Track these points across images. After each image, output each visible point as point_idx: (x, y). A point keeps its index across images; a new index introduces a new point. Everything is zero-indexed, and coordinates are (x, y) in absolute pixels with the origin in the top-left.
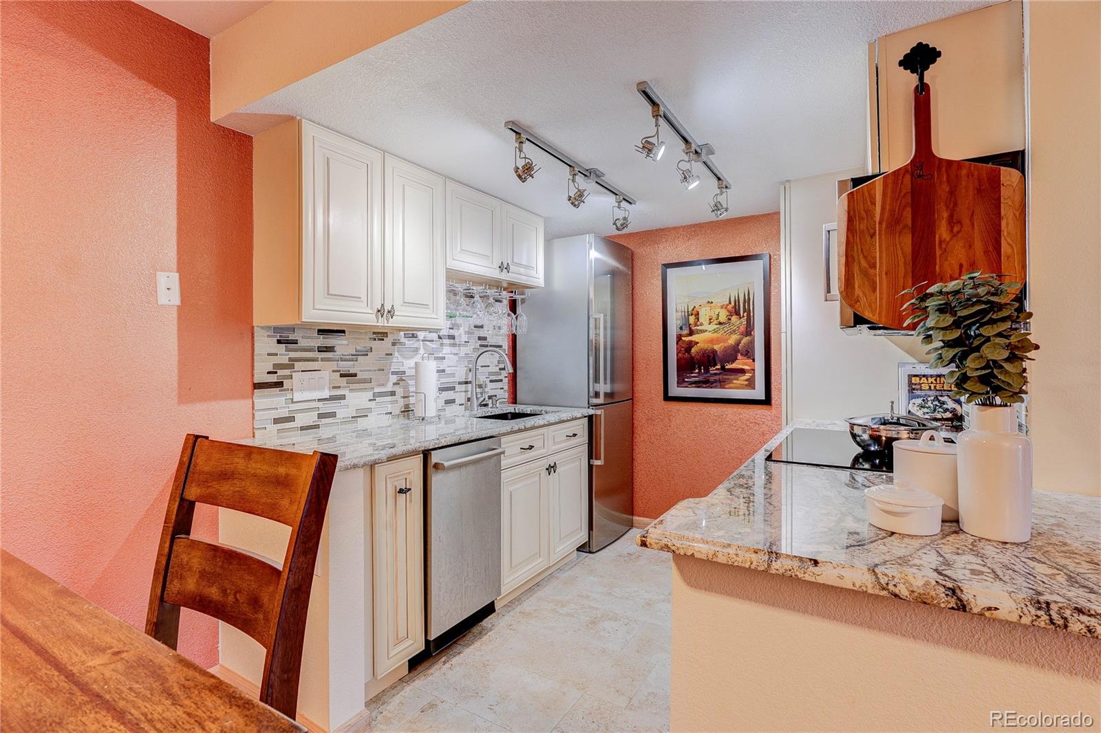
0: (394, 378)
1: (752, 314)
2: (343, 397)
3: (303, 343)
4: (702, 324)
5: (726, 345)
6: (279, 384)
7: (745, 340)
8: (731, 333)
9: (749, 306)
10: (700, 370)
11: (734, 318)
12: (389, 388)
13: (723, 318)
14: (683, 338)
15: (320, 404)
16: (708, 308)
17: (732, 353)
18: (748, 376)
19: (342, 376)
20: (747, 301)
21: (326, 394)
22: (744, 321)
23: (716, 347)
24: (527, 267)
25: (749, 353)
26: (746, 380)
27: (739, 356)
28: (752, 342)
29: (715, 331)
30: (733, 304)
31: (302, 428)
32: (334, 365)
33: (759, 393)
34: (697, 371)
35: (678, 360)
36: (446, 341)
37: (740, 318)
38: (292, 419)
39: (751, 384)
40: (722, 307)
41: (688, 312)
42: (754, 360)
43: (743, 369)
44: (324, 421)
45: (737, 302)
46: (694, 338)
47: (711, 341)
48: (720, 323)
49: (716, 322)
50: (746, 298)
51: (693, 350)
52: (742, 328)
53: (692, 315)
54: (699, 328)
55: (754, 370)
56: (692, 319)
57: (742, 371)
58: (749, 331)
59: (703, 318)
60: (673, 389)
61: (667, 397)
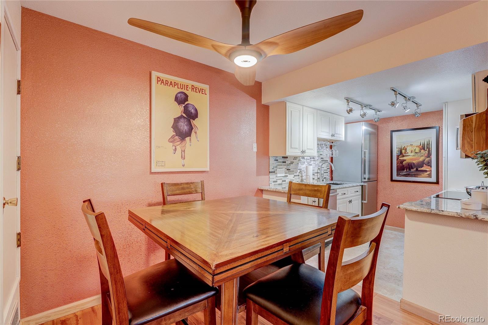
0: (299, 171)
1: (430, 149)
2: (287, 176)
3: (279, 160)
4: (408, 153)
5: (419, 161)
6: (274, 172)
7: (427, 159)
8: (421, 156)
9: (429, 146)
10: (407, 170)
11: (422, 151)
12: (298, 174)
13: (417, 150)
14: (399, 158)
15: (282, 178)
16: (411, 147)
17: (422, 164)
18: (428, 173)
19: (287, 170)
20: (428, 144)
21: (284, 175)
22: (427, 152)
23: (414, 162)
24: (339, 134)
25: (429, 164)
26: (428, 174)
27: (424, 165)
28: (431, 160)
29: (413, 156)
30: (422, 145)
31: (279, 184)
32: (285, 167)
33: (433, 179)
34: (405, 170)
35: (397, 166)
36: (312, 159)
37: (425, 151)
38: (276, 182)
39: (430, 176)
40: (417, 147)
41: (402, 148)
42: (431, 167)
43: (426, 170)
44: (283, 182)
45: (424, 145)
46: (404, 158)
47: (412, 159)
48: (416, 153)
49: (414, 152)
50: (428, 143)
51: (404, 163)
52: (426, 155)
53: (404, 149)
54: (407, 154)
55: (431, 171)
56: (403, 151)
57: (426, 171)
58: (429, 155)
59: (409, 150)
60: (395, 177)
61: (392, 180)
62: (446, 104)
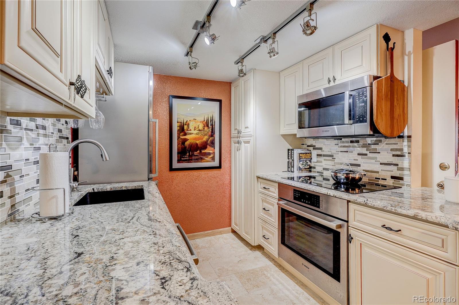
1: (214, 127)
4: (190, 130)
5: (202, 141)
7: (211, 138)
8: (205, 135)
9: (213, 122)
10: (189, 153)
11: (206, 128)
13: (201, 128)
14: (181, 137)
16: (194, 122)
17: (204, 146)
18: (212, 156)
20: (212, 120)
22: (210, 129)
23: (198, 142)
25: (213, 143)
26: (211, 158)
27: (208, 147)
28: (214, 140)
29: (197, 134)
30: (206, 121)
33: (216, 163)
34: (188, 154)
35: (178, 148)
37: (209, 128)
39: (213, 159)
40: (200, 122)
41: (184, 123)
42: (214, 149)
43: (209, 153)
45: (208, 120)
46: (187, 137)
47: (195, 139)
48: (200, 130)
49: (197, 129)
50: (212, 119)
51: (187, 143)
52: (210, 133)
53: (186, 125)
54: (189, 132)
55: (214, 153)
56: (185, 127)
57: (209, 154)
58: (212, 134)
59: (191, 127)
60: (176, 165)
61: (171, 169)
62: (255, 70)
